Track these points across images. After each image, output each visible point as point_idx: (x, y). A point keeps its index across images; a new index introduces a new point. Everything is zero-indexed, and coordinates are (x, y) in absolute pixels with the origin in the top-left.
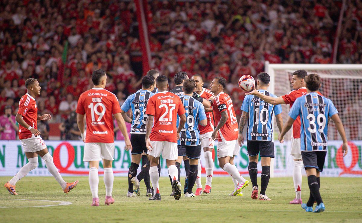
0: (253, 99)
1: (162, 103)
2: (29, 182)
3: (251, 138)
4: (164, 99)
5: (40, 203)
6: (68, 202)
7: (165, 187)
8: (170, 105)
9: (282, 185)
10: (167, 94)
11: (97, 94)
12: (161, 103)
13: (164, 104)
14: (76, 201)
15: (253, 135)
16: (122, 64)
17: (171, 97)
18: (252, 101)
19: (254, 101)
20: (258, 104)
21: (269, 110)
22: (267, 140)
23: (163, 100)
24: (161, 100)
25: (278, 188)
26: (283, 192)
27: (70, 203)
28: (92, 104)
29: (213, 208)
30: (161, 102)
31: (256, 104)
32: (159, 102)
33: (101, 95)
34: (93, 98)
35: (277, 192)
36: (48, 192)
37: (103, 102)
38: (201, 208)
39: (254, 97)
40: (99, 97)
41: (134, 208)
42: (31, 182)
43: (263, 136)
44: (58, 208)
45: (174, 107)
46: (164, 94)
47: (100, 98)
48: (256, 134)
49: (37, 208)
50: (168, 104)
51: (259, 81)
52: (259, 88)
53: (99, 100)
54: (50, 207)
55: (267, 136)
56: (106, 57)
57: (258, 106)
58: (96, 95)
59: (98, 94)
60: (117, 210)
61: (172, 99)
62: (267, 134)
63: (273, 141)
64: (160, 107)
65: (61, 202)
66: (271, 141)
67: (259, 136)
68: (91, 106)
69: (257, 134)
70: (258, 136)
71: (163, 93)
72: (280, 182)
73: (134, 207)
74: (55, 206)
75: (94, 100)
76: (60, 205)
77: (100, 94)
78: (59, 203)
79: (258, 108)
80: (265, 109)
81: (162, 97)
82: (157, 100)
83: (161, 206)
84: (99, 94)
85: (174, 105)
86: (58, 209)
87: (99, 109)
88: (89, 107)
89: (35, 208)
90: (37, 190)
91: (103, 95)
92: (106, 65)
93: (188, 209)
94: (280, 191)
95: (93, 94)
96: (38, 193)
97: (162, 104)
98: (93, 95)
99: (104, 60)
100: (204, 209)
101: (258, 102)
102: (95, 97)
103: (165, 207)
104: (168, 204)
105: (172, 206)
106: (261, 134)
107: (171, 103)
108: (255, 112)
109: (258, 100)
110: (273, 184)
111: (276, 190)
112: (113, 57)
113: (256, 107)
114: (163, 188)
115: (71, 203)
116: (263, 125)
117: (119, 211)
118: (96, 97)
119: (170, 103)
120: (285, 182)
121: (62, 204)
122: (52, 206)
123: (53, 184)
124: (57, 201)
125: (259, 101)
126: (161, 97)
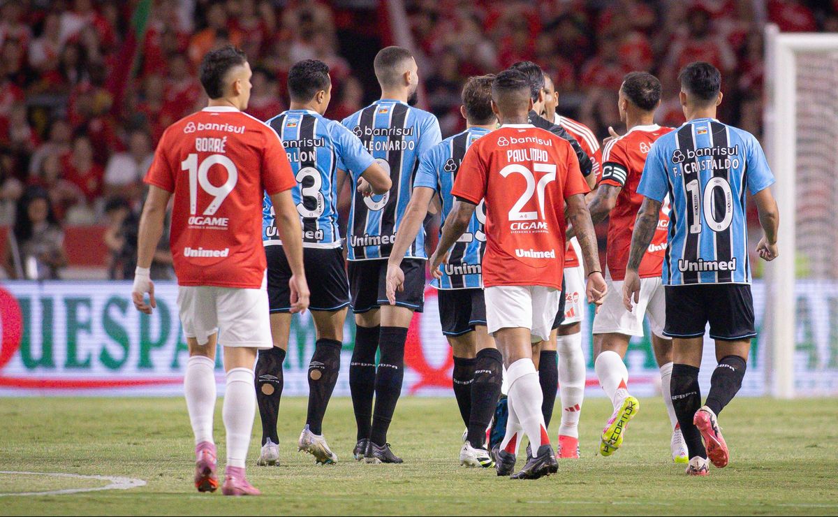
0: (677, 154)
1: (512, 158)
2: (8, 415)
3: (680, 279)
4: (519, 146)
5: (44, 481)
6: (134, 480)
7: (443, 431)
8: (537, 167)
9: (821, 422)
10: (529, 133)
11: (210, 126)
12: (509, 161)
13: (516, 163)
14: (161, 475)
15: (685, 269)
16: (307, 37)
17: (540, 142)
18: (676, 160)
19: (681, 158)
20: (695, 167)
21: (732, 181)
22: (733, 282)
23: (516, 151)
24: (508, 152)
25: (809, 431)
26: (823, 445)
27: (139, 483)
28: (193, 158)
29: (600, 497)
30: (509, 157)
31: (689, 168)
32: (500, 157)
33: (226, 130)
34: (197, 139)
35: (804, 445)
36: (70, 446)
37: (229, 152)
38: (560, 496)
39: (678, 148)
40: (219, 135)
41: (346, 496)
42: (15, 414)
43: (719, 271)
44: (101, 496)
45: (550, 173)
46: (520, 131)
47: (222, 139)
48: (695, 264)
49: (35, 499)
50: (529, 165)
51: (687, 95)
52: (690, 116)
53: (217, 145)
54: (77, 496)
55: (730, 268)
56: (257, 14)
57: (696, 173)
58: (210, 128)
59: (214, 125)
60: (292, 504)
61: (544, 148)
62: (730, 263)
63: (750, 282)
64: (505, 172)
65: (111, 478)
66: (745, 283)
67: (706, 269)
68: (189, 164)
69: (698, 263)
70: (701, 269)
71: (516, 129)
72: (814, 415)
73: (344, 494)
74: (92, 492)
75: (201, 144)
76: (108, 487)
77: (222, 126)
78: (104, 481)
79: (695, 181)
80: (717, 182)
81: (512, 139)
82: (497, 151)
83: (432, 492)
84: (220, 127)
85: (552, 169)
86: (101, 502)
87: (216, 176)
88: (185, 165)
89: (27, 497)
90: (34, 439)
91: (231, 129)
92: (257, 38)
93: (519, 501)
94: (813, 442)
95: (201, 127)
96: (36, 449)
97: (512, 162)
98: (199, 129)
99: (249, 23)
100: (568, 499)
101: (693, 160)
102: (208, 134)
103: (445, 494)
104: (454, 485)
105: (468, 491)
106: (710, 264)
107: (542, 162)
108: (689, 194)
109: (691, 155)
110: (793, 419)
111: (802, 438)
112: (279, 11)
113: (689, 178)
114: (438, 432)
115: (143, 483)
116: (718, 233)
117: (297, 507)
118: (208, 137)
119: (539, 162)
120: (830, 415)
121: (115, 486)
122: (78, 493)
123: (86, 421)
124: (98, 477)
125: (697, 159)
126: (510, 140)
